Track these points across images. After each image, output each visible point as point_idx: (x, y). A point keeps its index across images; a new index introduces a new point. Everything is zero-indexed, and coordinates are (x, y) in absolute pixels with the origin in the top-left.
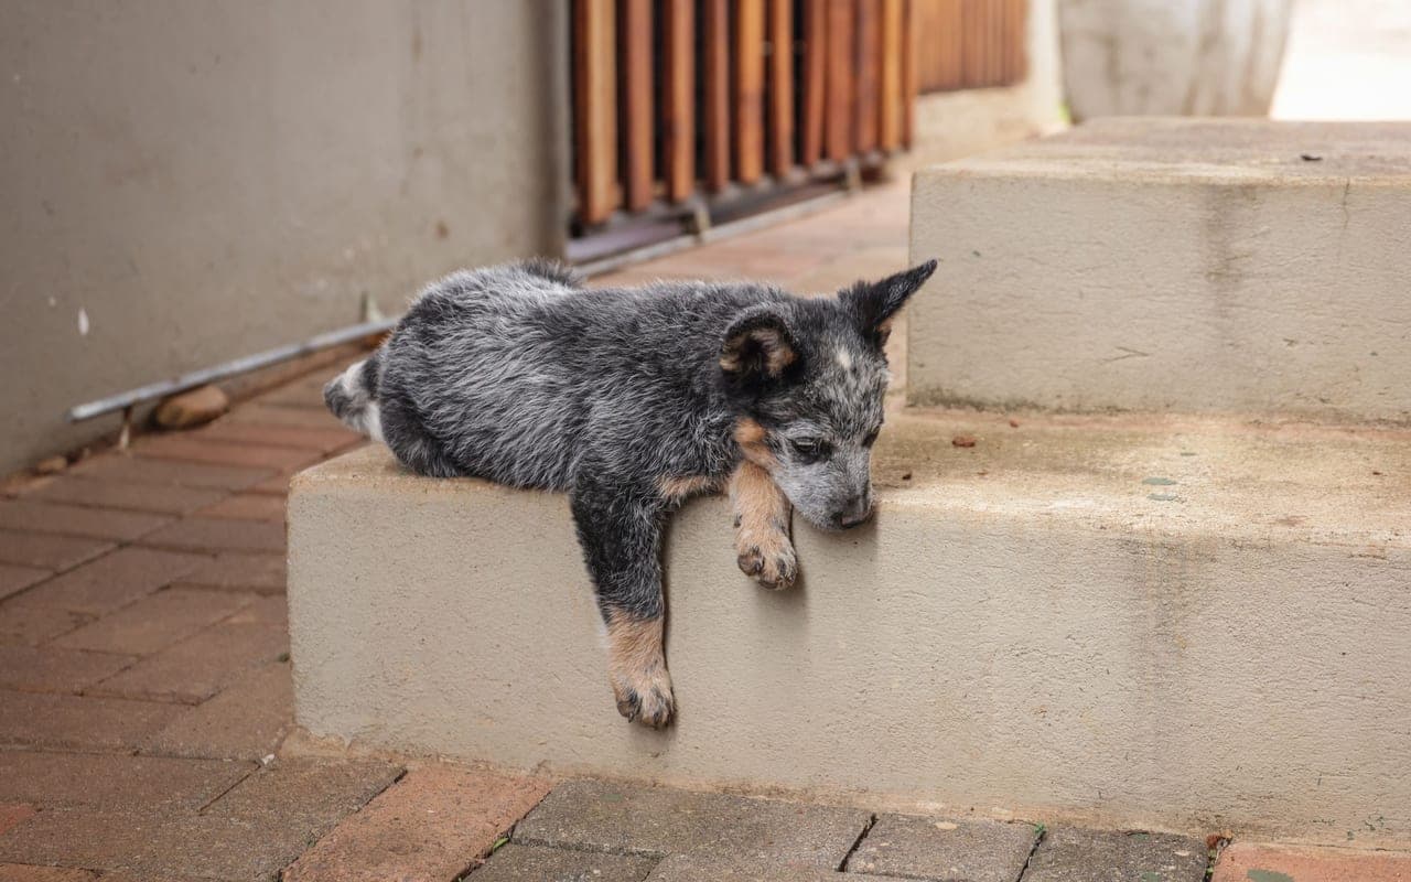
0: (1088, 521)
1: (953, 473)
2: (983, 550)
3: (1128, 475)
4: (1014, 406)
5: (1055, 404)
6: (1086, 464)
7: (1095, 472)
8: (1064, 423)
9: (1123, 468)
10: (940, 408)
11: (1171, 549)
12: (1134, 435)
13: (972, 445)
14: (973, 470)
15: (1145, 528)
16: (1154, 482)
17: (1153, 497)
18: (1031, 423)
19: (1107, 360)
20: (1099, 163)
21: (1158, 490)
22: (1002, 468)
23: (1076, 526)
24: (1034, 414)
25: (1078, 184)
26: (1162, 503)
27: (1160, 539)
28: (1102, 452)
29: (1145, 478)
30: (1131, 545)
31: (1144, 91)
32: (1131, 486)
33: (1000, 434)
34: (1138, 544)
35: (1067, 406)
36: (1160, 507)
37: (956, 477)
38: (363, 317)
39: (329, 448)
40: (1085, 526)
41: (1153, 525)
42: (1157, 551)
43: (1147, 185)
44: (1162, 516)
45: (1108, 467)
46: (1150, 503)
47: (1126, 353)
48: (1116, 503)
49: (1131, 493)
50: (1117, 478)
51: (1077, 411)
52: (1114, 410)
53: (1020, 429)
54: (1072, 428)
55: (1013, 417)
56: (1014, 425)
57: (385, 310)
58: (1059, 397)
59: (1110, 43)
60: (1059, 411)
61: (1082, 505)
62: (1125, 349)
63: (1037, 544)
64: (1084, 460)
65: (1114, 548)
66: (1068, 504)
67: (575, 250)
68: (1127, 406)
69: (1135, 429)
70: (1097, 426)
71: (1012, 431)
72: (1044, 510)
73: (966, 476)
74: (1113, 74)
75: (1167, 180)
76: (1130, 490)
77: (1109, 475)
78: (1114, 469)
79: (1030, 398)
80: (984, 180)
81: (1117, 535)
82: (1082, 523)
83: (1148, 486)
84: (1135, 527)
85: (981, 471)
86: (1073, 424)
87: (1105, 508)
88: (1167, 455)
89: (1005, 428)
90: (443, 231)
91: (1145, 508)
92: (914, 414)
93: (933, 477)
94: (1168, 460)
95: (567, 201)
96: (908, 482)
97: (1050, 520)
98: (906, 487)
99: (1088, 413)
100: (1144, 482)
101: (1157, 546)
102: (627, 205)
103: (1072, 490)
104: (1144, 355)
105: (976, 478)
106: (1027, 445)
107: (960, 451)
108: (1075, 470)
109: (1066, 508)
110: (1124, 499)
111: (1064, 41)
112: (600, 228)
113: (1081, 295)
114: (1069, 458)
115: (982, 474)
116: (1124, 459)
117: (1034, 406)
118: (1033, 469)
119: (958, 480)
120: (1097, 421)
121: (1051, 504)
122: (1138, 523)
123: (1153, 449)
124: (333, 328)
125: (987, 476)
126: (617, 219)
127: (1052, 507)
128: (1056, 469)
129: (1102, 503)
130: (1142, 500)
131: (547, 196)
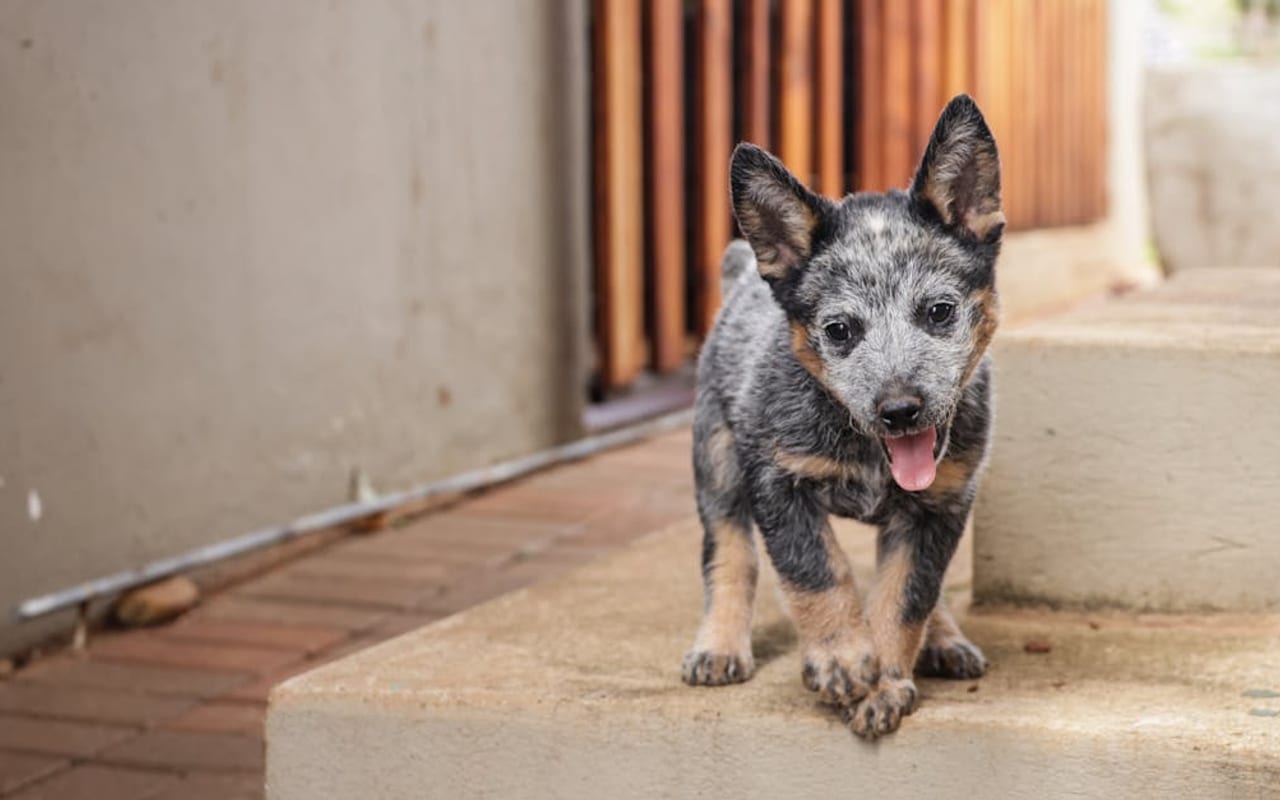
0: (1178, 741)
1: (1024, 683)
2: (1060, 774)
3: (1225, 686)
4: (1095, 605)
5: (1141, 602)
6: (1176, 673)
7: (1187, 682)
8: (1150, 625)
9: (1219, 678)
10: (1010, 607)
11: (1275, 773)
12: (1233, 639)
13: (1046, 650)
14: (1048, 681)
15: (1245, 748)
16: (1254, 694)
17: (1254, 712)
18: (1114, 625)
19: (1202, 553)
20: (1189, 328)
21: (1260, 704)
22: (1083, 677)
23: (1166, 747)
24: (1117, 613)
25: (1166, 353)
26: (1264, 719)
27: (1261, 762)
28: (1194, 659)
29: (1245, 689)
30: (1228, 768)
31: (1243, 233)
32: (1229, 699)
33: (1079, 638)
34: (1237, 767)
35: (1155, 605)
36: (1261, 725)
37: (1029, 688)
38: (353, 495)
39: (313, 646)
40: (1175, 746)
41: (1254, 746)
42: (1259, 776)
43: (1243, 355)
44: (1264, 735)
45: (1201, 677)
46: (1251, 718)
47: (1219, 545)
48: (1212, 720)
49: (1228, 708)
50: (1213, 689)
51: (1167, 610)
52: (1208, 609)
53: (1102, 631)
54: (1161, 631)
55: (1094, 618)
56: (1094, 626)
57: (379, 487)
58: (1146, 594)
59: (1203, 179)
60: (1147, 610)
61: (1171, 722)
62: (1219, 540)
63: (1121, 768)
64: (1174, 668)
65: (1210, 773)
66: (1156, 720)
67: (595, 417)
68: (1224, 605)
69: (1233, 631)
70: (1189, 628)
71: (1092, 634)
72: (1128, 728)
73: (1040, 688)
74: (1207, 214)
75: (1267, 349)
76: (1226, 704)
77: (1203, 687)
78: (1209, 679)
79: (1113, 595)
80: (1059, 349)
81: (1213, 758)
82: (1173, 744)
83: (1248, 700)
84: (1234, 748)
85: (1056, 681)
86: (1162, 625)
87: (1201, 727)
88: (1269, 662)
89: (1084, 630)
90: (444, 397)
91: (1245, 725)
92: (980, 614)
93: (1002, 689)
94: (1271, 667)
95: (587, 358)
96: (973, 696)
97: (1136, 740)
98: (971, 701)
99: (1179, 612)
100: (1245, 695)
101: (1259, 770)
102: (654, 364)
103: (1161, 704)
104: (1242, 546)
105: (1052, 689)
106: (1109, 650)
107: (1033, 658)
108: (1167, 680)
109: (1154, 726)
110: (1221, 715)
111: (1152, 176)
112: (624, 392)
113: (1170, 478)
114: (1157, 665)
115: (1058, 686)
116: (1221, 667)
117: (1119, 605)
118: (1117, 679)
119: (1032, 693)
120: (1189, 622)
121: (1137, 721)
122: (1235, 743)
123: (1253, 656)
124: (318, 508)
125: (1063, 688)
126: (643, 381)
127: (1137, 724)
128: (1142, 678)
129: (1195, 720)
130: (1242, 716)
131: (563, 355)
